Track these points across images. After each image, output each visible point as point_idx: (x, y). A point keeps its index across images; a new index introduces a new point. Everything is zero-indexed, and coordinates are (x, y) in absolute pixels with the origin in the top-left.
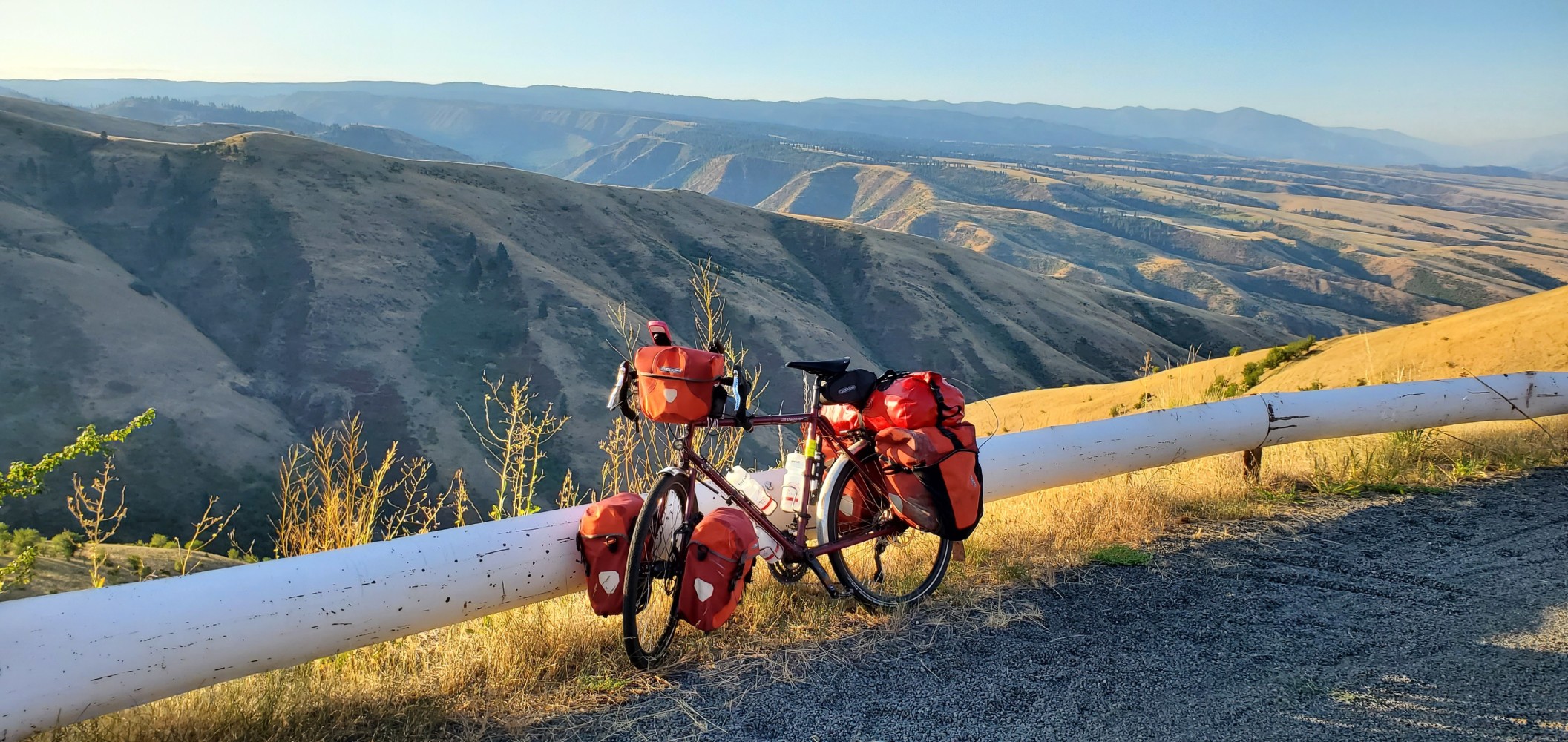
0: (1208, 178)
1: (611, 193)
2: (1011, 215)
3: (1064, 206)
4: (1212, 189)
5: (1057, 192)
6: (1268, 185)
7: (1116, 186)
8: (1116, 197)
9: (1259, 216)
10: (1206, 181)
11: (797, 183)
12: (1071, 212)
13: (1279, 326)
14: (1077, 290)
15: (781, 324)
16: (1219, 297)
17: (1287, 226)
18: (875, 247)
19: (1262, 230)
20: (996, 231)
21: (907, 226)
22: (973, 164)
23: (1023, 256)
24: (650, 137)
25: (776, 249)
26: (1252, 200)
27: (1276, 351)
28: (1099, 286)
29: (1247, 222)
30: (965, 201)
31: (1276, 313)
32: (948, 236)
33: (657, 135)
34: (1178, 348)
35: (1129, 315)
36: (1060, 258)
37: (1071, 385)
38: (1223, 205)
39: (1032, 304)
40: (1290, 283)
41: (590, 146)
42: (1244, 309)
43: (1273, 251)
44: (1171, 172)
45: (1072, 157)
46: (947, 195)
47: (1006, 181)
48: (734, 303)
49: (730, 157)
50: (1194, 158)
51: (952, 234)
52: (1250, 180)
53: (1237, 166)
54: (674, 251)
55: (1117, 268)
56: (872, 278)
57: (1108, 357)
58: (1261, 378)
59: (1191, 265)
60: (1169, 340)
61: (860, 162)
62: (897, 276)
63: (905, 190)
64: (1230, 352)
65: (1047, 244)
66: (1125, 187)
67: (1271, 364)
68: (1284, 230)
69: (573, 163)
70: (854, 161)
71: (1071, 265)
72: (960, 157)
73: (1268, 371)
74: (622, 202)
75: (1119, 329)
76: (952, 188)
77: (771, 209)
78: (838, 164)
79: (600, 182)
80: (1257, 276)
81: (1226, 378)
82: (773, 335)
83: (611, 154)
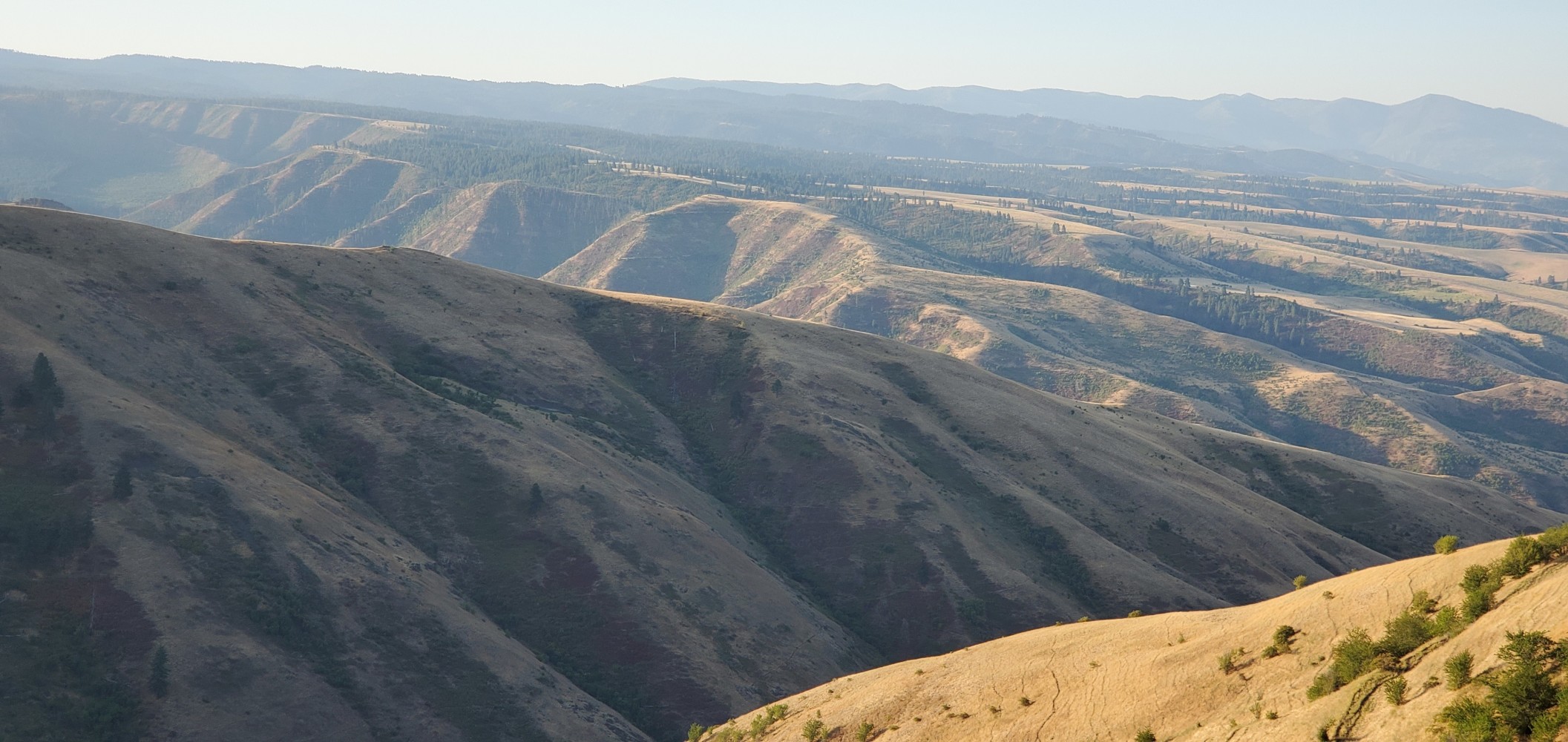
0: (1377, 222)
1: (258, 255)
2: (1021, 293)
3: (1116, 275)
4: (1385, 244)
5: (1102, 251)
6: (1488, 234)
7: (1210, 238)
8: (1211, 258)
9: (1472, 290)
10: (1373, 228)
11: (622, 234)
12: (1130, 286)
13: (1520, 493)
14: (1148, 431)
15: (593, 501)
16: (1407, 441)
17: (1525, 309)
18: (771, 351)
19: (1480, 316)
20: (994, 322)
21: (829, 311)
22: (948, 199)
23: (1046, 367)
24: (340, 150)
25: (581, 357)
26: (1458, 262)
27: (1523, 544)
28: (1187, 423)
29: (1452, 304)
30: (935, 265)
31: (1513, 469)
32: (908, 331)
33: (352, 145)
34: (1337, 537)
35: (1245, 477)
36: (1113, 371)
37: (1145, 611)
38: (1407, 271)
39: (1065, 457)
40: (1535, 413)
41: (223, 167)
42: (1455, 464)
43: (1502, 355)
44: (1310, 213)
45: (1127, 186)
46: (903, 254)
47: (1009, 231)
48: (502, 462)
49: (494, 186)
50: (1350, 188)
51: (915, 327)
52: (1453, 225)
53: (1430, 201)
54: (382, 364)
55: (1218, 389)
56: (765, 409)
57: (1210, 555)
58: (1499, 596)
59: (1352, 381)
60: (1321, 523)
61: (740, 195)
62: (813, 406)
63: (824, 246)
64: (1435, 546)
65: (1088, 347)
66: (1226, 241)
67: (1516, 569)
68: (1520, 317)
69: (188, 200)
70: (727, 193)
71: (1133, 384)
72: (925, 187)
73: (1510, 583)
74: (282, 272)
75: (1229, 504)
76: (912, 242)
77: (572, 282)
78: (697, 199)
79: (241, 234)
80: (1475, 401)
81: (1432, 596)
82: (577, 521)
83: (265, 183)
